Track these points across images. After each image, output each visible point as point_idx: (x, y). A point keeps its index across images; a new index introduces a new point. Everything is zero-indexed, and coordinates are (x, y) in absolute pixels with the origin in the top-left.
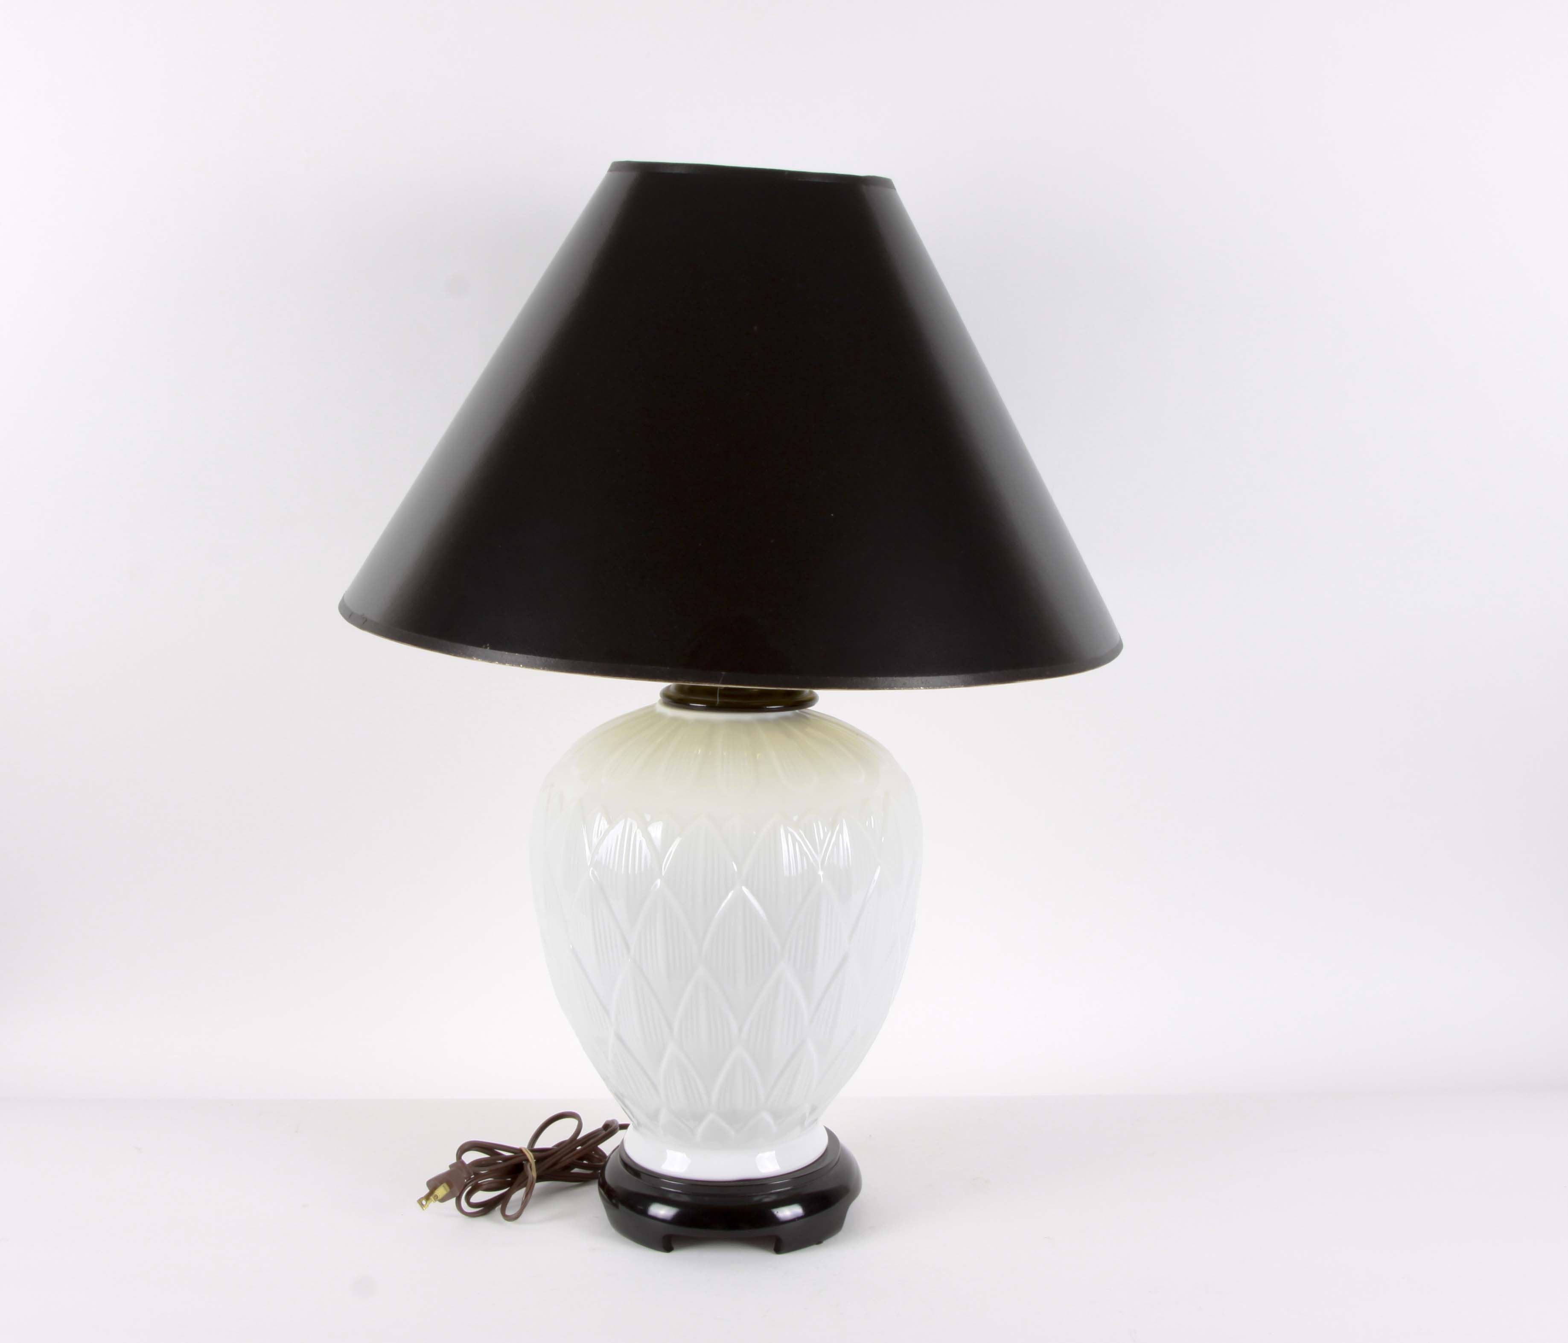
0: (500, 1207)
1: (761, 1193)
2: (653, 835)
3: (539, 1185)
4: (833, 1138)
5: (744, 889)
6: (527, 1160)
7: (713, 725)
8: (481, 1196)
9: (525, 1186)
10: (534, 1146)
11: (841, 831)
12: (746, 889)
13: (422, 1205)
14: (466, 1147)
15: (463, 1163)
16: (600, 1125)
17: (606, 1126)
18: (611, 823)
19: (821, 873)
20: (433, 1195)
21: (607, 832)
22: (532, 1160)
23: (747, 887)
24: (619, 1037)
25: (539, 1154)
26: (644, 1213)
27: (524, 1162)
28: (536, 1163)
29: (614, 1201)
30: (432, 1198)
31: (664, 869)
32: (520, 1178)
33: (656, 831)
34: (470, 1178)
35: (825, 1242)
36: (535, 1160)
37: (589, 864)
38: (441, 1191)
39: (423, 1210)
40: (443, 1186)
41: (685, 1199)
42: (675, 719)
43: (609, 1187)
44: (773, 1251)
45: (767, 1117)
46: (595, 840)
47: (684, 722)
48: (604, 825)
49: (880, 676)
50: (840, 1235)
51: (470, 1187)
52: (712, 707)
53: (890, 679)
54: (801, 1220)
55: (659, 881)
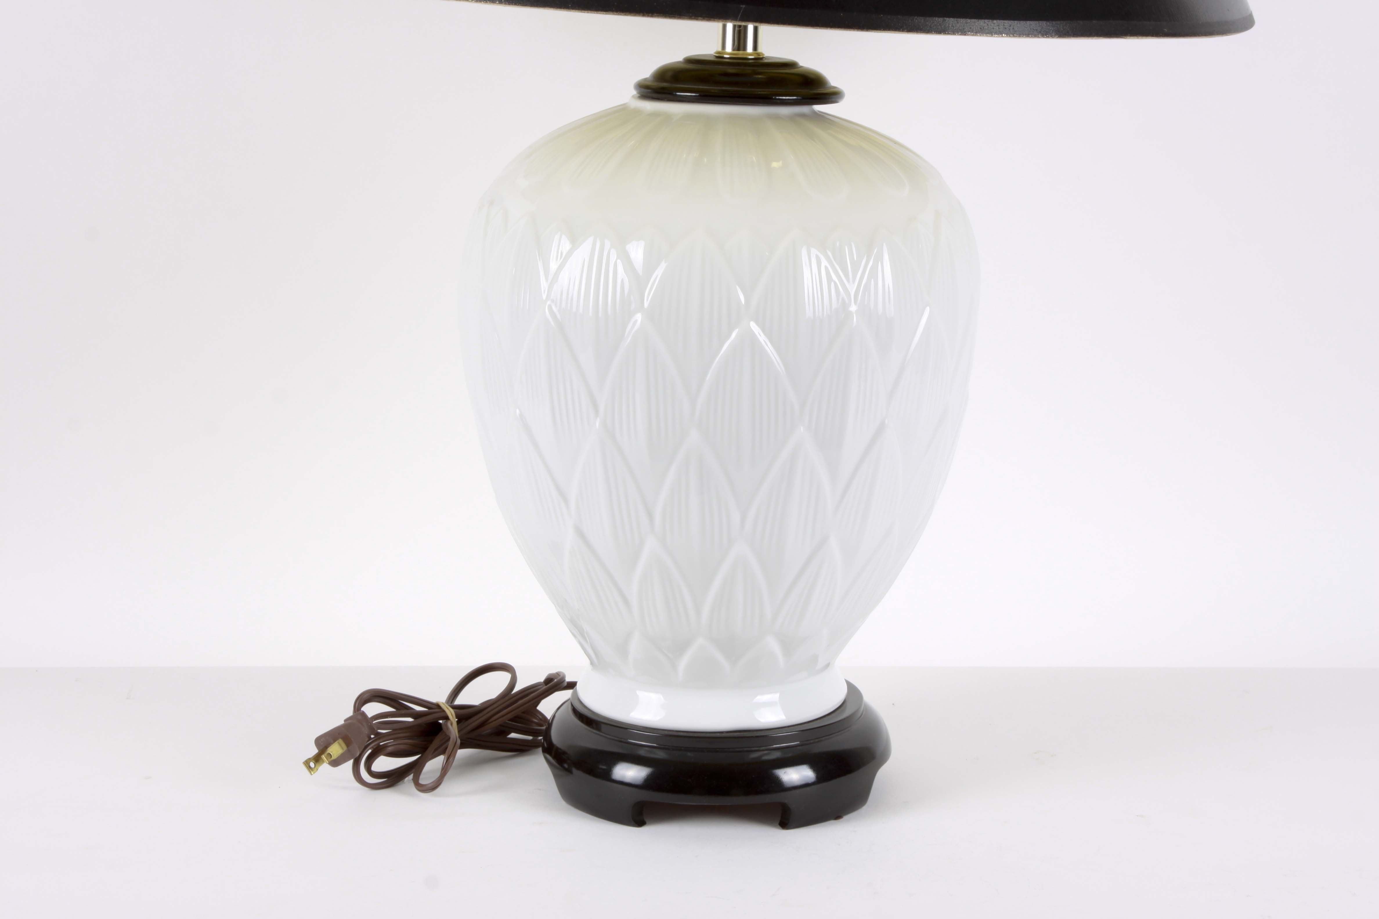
0: (411, 777)
1: (763, 748)
2: (633, 255)
3: (462, 753)
4: (852, 690)
5: (753, 325)
6: (446, 718)
7: (708, 120)
8: (384, 764)
9: (443, 753)
10: (454, 702)
11: (879, 258)
12: (756, 327)
13: (309, 768)
14: (366, 696)
15: (364, 714)
16: (542, 679)
17: (549, 680)
18: (575, 242)
19: (853, 308)
20: (326, 754)
21: (570, 253)
22: (453, 719)
23: (757, 323)
24: (580, 533)
25: (461, 712)
26: (606, 775)
27: (441, 721)
28: (458, 722)
29: (566, 766)
30: (323, 757)
31: (647, 300)
32: (437, 741)
33: (637, 252)
34: (370, 738)
35: (846, 818)
36: (456, 720)
37: (544, 297)
38: (336, 749)
39: (312, 774)
40: (338, 742)
41: (660, 755)
42: (655, 115)
43: (557, 749)
44: (779, 826)
45: (773, 645)
46: (553, 266)
47: (667, 118)
48: (566, 245)
49: (949, 17)
50: (864, 809)
51: (370, 751)
52: (706, 98)
53: (962, 21)
54: (813, 787)
55: (639, 317)
